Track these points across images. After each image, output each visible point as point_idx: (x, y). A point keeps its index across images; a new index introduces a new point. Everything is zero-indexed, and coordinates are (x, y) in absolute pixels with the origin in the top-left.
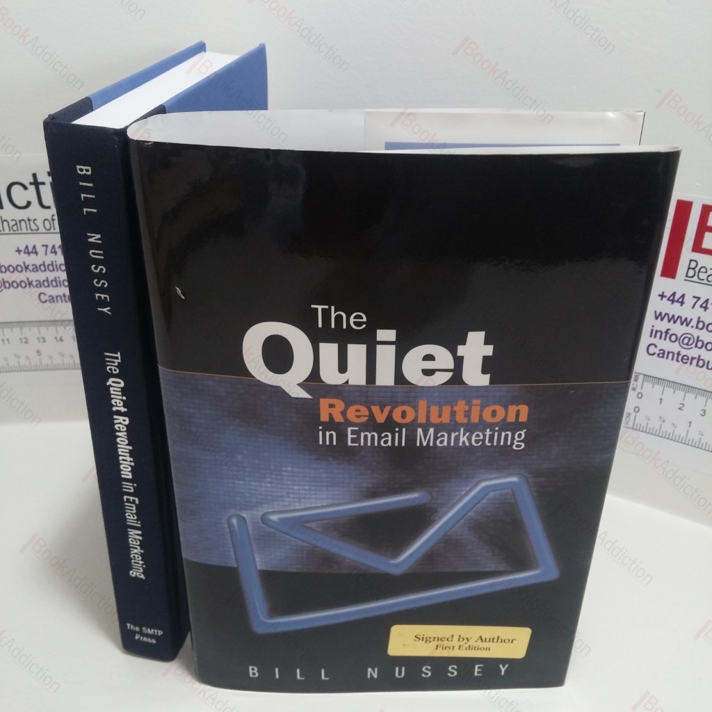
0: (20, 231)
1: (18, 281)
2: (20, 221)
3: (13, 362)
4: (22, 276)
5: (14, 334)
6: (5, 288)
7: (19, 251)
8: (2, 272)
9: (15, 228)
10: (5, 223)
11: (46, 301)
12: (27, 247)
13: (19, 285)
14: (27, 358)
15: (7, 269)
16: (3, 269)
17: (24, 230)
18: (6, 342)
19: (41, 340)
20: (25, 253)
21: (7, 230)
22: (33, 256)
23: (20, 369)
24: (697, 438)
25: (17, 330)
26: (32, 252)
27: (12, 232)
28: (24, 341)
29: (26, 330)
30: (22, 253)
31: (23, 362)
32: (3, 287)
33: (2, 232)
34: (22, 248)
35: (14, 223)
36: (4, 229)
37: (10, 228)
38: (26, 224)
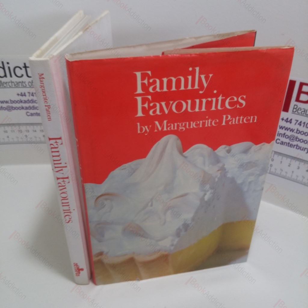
0: (19, 87)
2: (19, 83)
3: (16, 140)
6: (13, 110)
9: (17, 85)
10: (13, 83)
17: (21, 86)
21: (13, 86)
22: (24, 97)
23: (19, 143)
24: (295, 178)
27: (15, 87)
31: (20, 140)
34: (20, 93)
36: (12, 86)
37: (15, 85)
38: (21, 84)
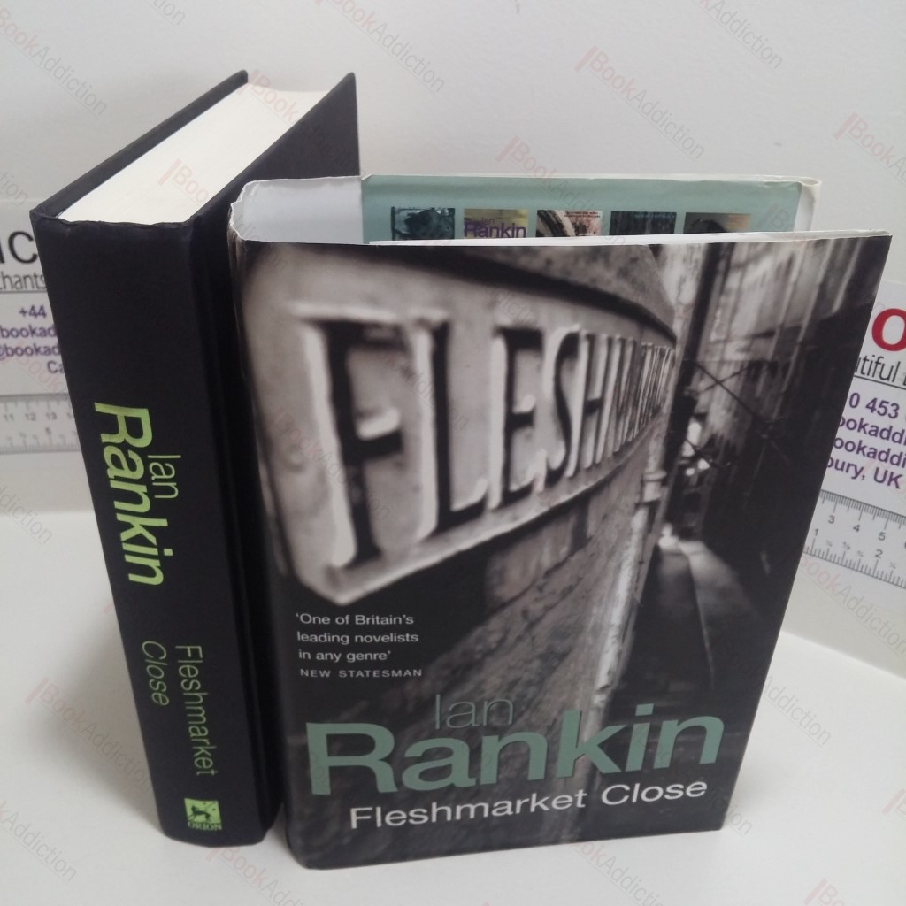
0: (24, 289)
1: (24, 347)
2: (25, 278)
3: (18, 442)
4: (29, 342)
5: (19, 409)
6: (8, 355)
7: (23, 312)
8: (3, 336)
9: (18, 285)
10: (7, 280)
11: (56, 371)
12: (33, 308)
13: (24, 351)
14: (35, 437)
15: (10, 333)
16: (5, 333)
17: (30, 288)
18: (9, 418)
19: (51, 417)
20: (30, 314)
21: (9, 288)
22: (40, 318)
23: (25, 450)
24: (824, 548)
25: (22, 405)
26: (39, 314)
27: (15, 290)
28: (30, 417)
29: (33, 405)
30: (27, 315)
31: (30, 441)
32: (5, 354)
33: (3, 290)
34: (28, 308)
35: (17, 279)
36: (5, 287)
37: (13, 286)
38: (32, 281)
